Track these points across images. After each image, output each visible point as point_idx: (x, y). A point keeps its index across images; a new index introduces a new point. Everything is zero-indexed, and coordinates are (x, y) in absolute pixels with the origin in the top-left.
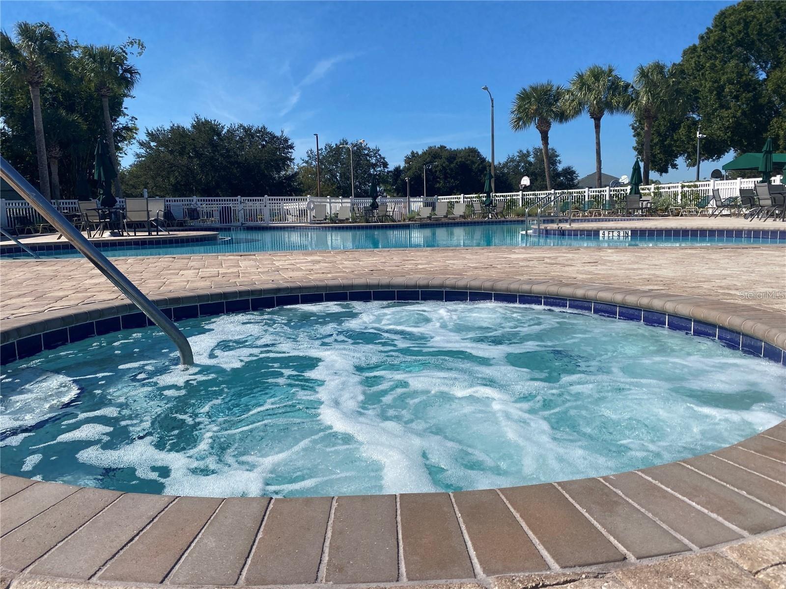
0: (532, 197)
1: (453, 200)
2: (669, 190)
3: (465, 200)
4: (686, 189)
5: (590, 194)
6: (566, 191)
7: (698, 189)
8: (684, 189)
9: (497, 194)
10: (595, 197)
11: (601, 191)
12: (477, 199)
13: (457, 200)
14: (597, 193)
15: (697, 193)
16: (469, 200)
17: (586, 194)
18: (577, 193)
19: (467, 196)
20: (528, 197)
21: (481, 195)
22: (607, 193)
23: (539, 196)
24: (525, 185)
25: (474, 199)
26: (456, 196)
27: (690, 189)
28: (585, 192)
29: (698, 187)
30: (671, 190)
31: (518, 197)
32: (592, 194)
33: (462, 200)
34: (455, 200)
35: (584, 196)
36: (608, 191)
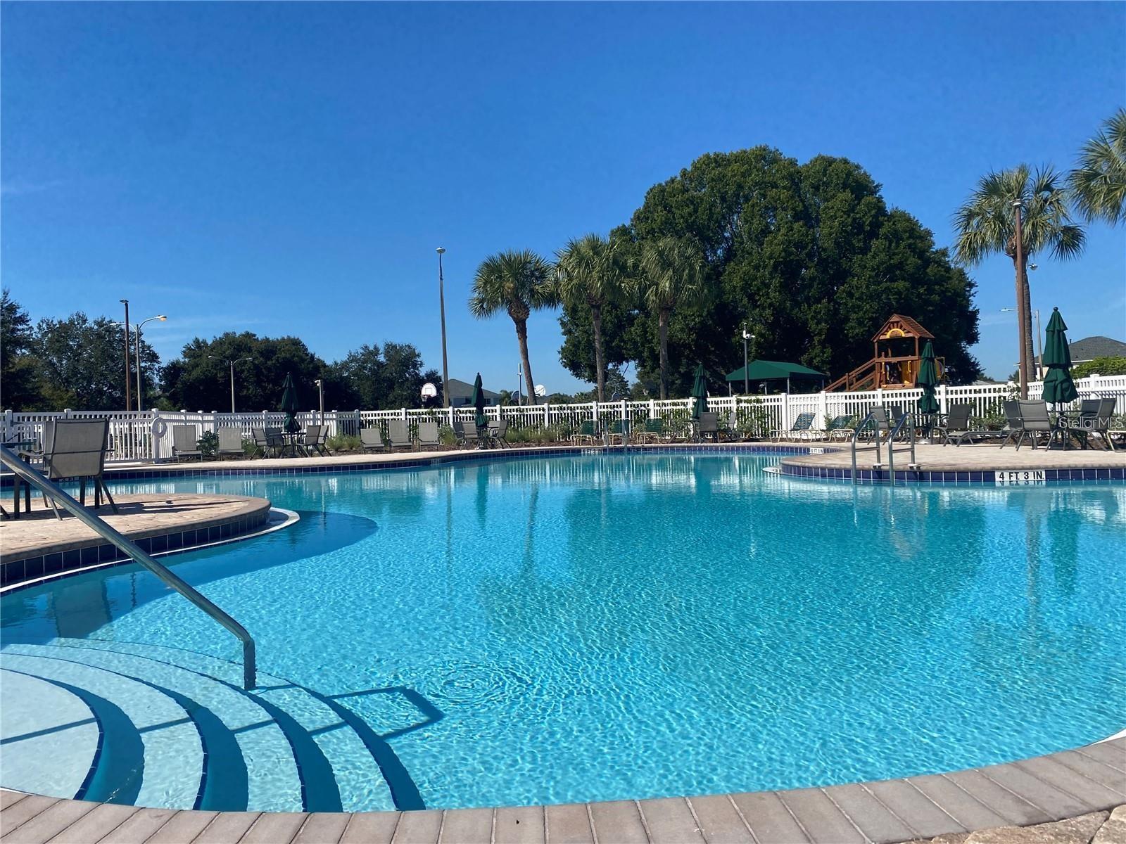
0: (515, 413)
1: (387, 417)
2: (717, 406)
3: (408, 417)
4: (743, 405)
5: (599, 410)
6: (564, 405)
7: (763, 405)
8: (741, 405)
9: (461, 409)
10: (606, 415)
11: (614, 406)
12: (427, 416)
13: (393, 417)
14: (609, 410)
15: (761, 410)
16: (415, 417)
17: (594, 410)
18: (581, 408)
19: (411, 411)
20: (509, 413)
21: (434, 410)
22: (623, 409)
23: (526, 413)
24: (429, 396)
25: (424, 416)
26: (393, 411)
27: (749, 405)
28: (591, 407)
29: (761, 402)
30: (720, 406)
31: (494, 414)
32: (602, 410)
33: (403, 417)
34: (390, 417)
35: (592, 413)
36: (623, 406)
